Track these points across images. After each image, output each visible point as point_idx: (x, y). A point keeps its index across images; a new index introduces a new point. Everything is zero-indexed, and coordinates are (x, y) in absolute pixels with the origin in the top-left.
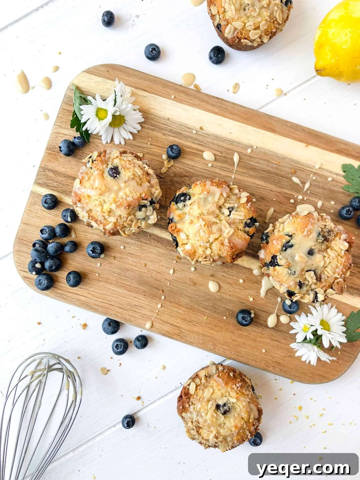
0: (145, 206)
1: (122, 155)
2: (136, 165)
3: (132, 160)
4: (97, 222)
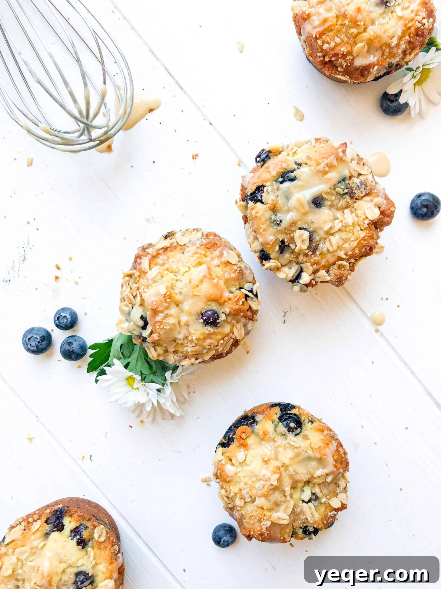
0: (144, 327)
1: (232, 340)
2: (205, 351)
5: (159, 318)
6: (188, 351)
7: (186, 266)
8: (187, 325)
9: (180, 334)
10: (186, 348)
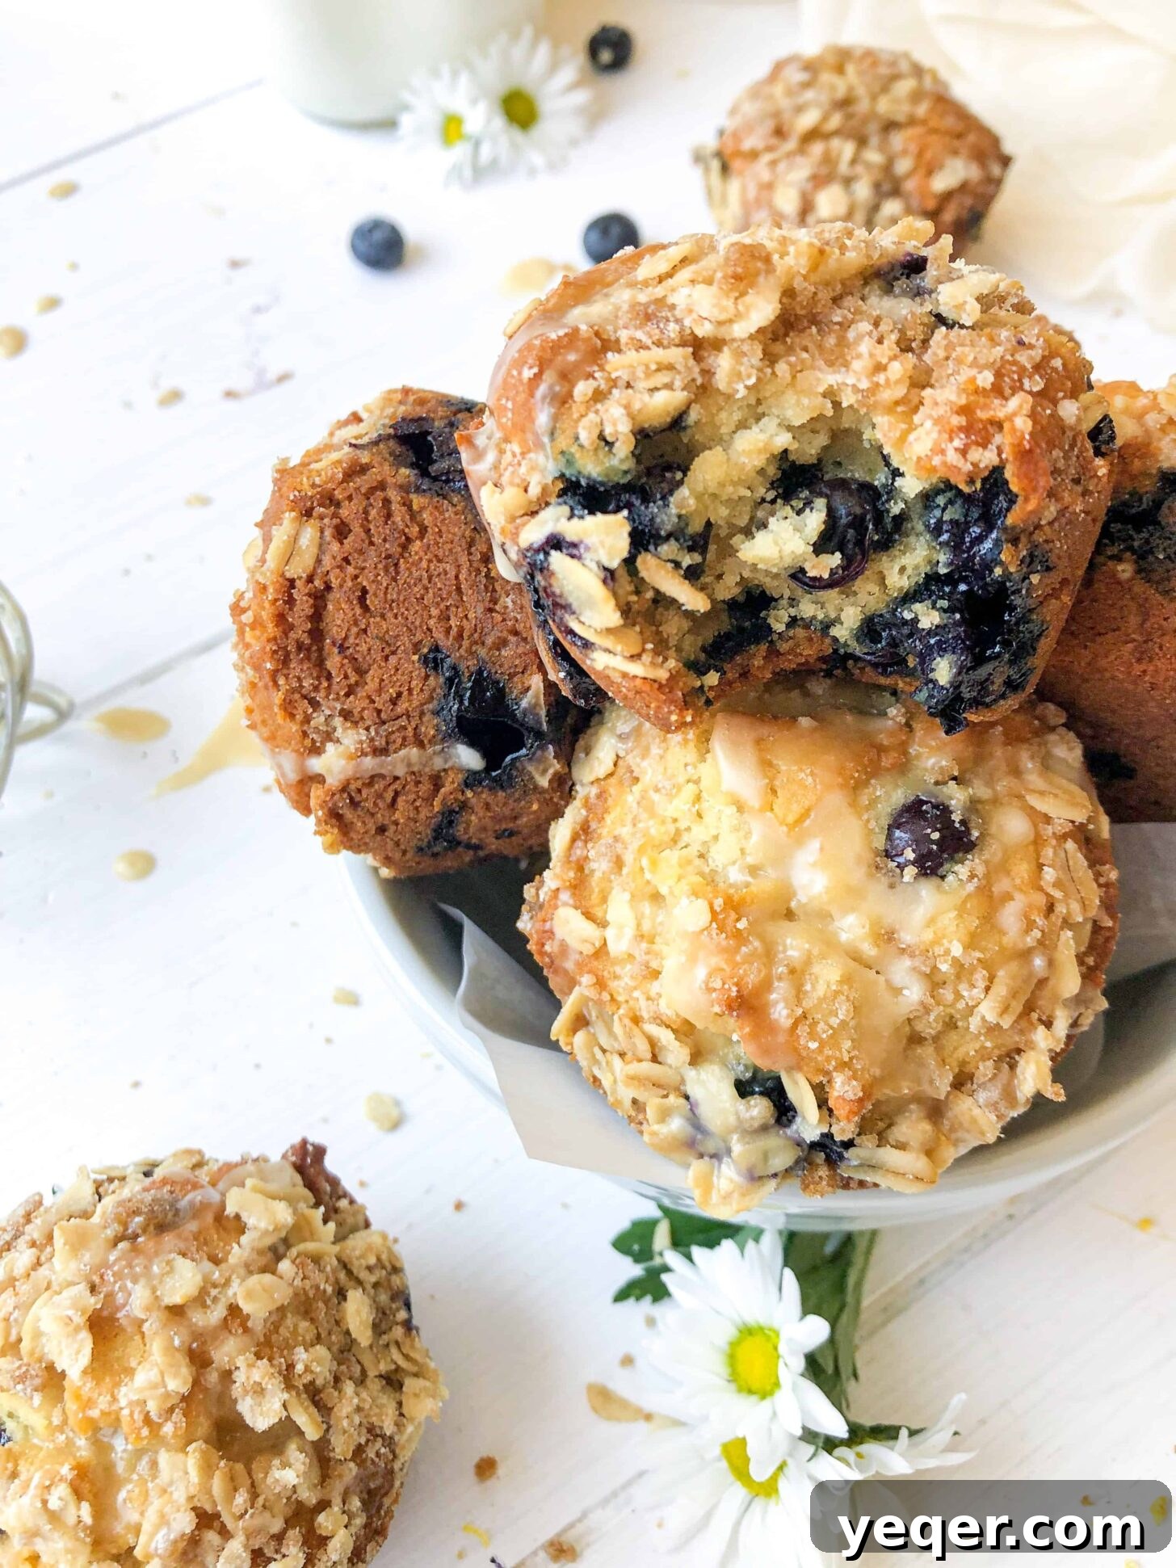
0: (784, 1112)
1: (1070, 845)
2: (1038, 962)
3: (1067, 923)
4: (579, 844)
5: (781, 1013)
6: (991, 1018)
7: (678, 788)
8: (887, 937)
9: (905, 992)
10: (974, 1023)
